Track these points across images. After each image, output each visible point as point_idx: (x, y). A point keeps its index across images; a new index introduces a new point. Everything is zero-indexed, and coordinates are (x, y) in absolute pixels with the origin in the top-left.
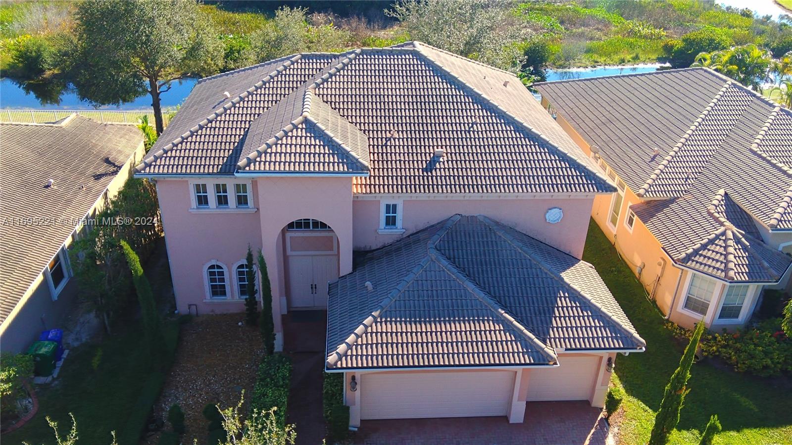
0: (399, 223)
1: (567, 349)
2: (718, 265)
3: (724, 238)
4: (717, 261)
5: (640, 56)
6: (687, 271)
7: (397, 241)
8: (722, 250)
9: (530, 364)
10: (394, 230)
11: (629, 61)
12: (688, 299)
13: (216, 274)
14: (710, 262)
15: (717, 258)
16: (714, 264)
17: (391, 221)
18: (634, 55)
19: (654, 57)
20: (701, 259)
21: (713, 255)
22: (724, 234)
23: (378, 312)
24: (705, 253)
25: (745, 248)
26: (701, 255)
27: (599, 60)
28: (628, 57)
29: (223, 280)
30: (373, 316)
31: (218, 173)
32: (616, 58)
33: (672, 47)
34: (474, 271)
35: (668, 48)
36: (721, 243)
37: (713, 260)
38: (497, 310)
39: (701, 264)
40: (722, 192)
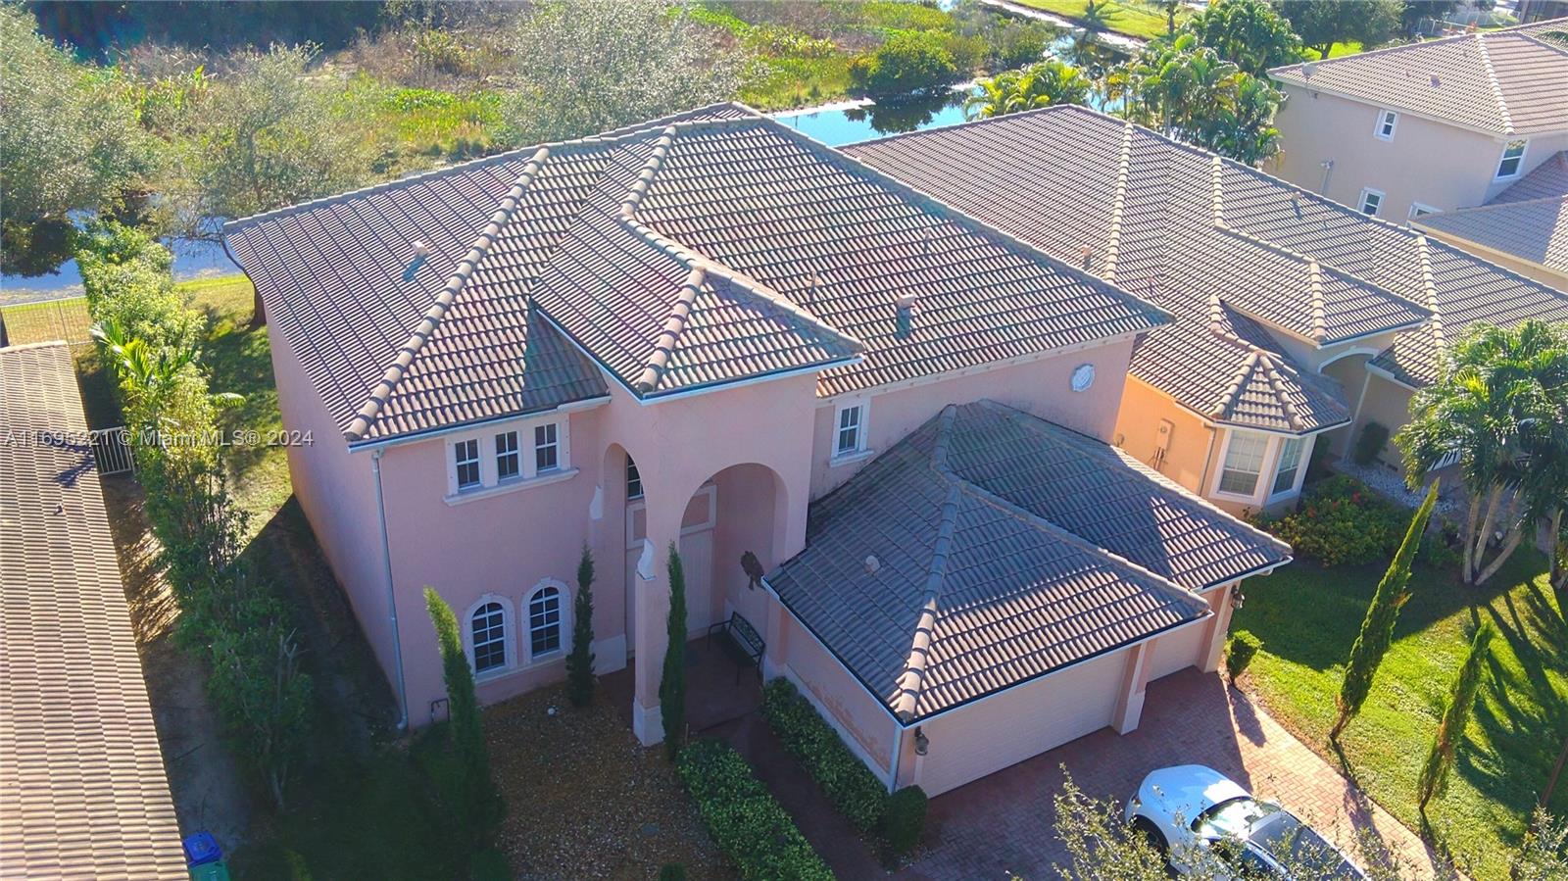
0: (862, 441)
1: (1205, 587)
2: (1273, 412)
3: (1261, 369)
4: (1270, 406)
5: (821, 89)
6: (1224, 429)
7: (857, 475)
8: (1267, 388)
9: (1179, 623)
10: (856, 456)
11: (807, 101)
12: (1225, 475)
13: (489, 622)
14: (1260, 410)
15: (1267, 401)
16: (1266, 411)
17: (848, 440)
18: (810, 89)
19: (840, 89)
20: (1247, 408)
21: (1260, 399)
22: (1258, 363)
23: (933, 603)
24: (1247, 397)
25: (1293, 379)
26: (1243, 402)
27: (759, 103)
28: (804, 93)
29: (499, 632)
30: (929, 611)
31: (522, 412)
32: (785, 95)
33: (866, 68)
34: (1022, 496)
35: (858, 73)
36: (1261, 377)
37: (1263, 405)
38: (1096, 551)
39: (1250, 415)
40: (1214, 299)
